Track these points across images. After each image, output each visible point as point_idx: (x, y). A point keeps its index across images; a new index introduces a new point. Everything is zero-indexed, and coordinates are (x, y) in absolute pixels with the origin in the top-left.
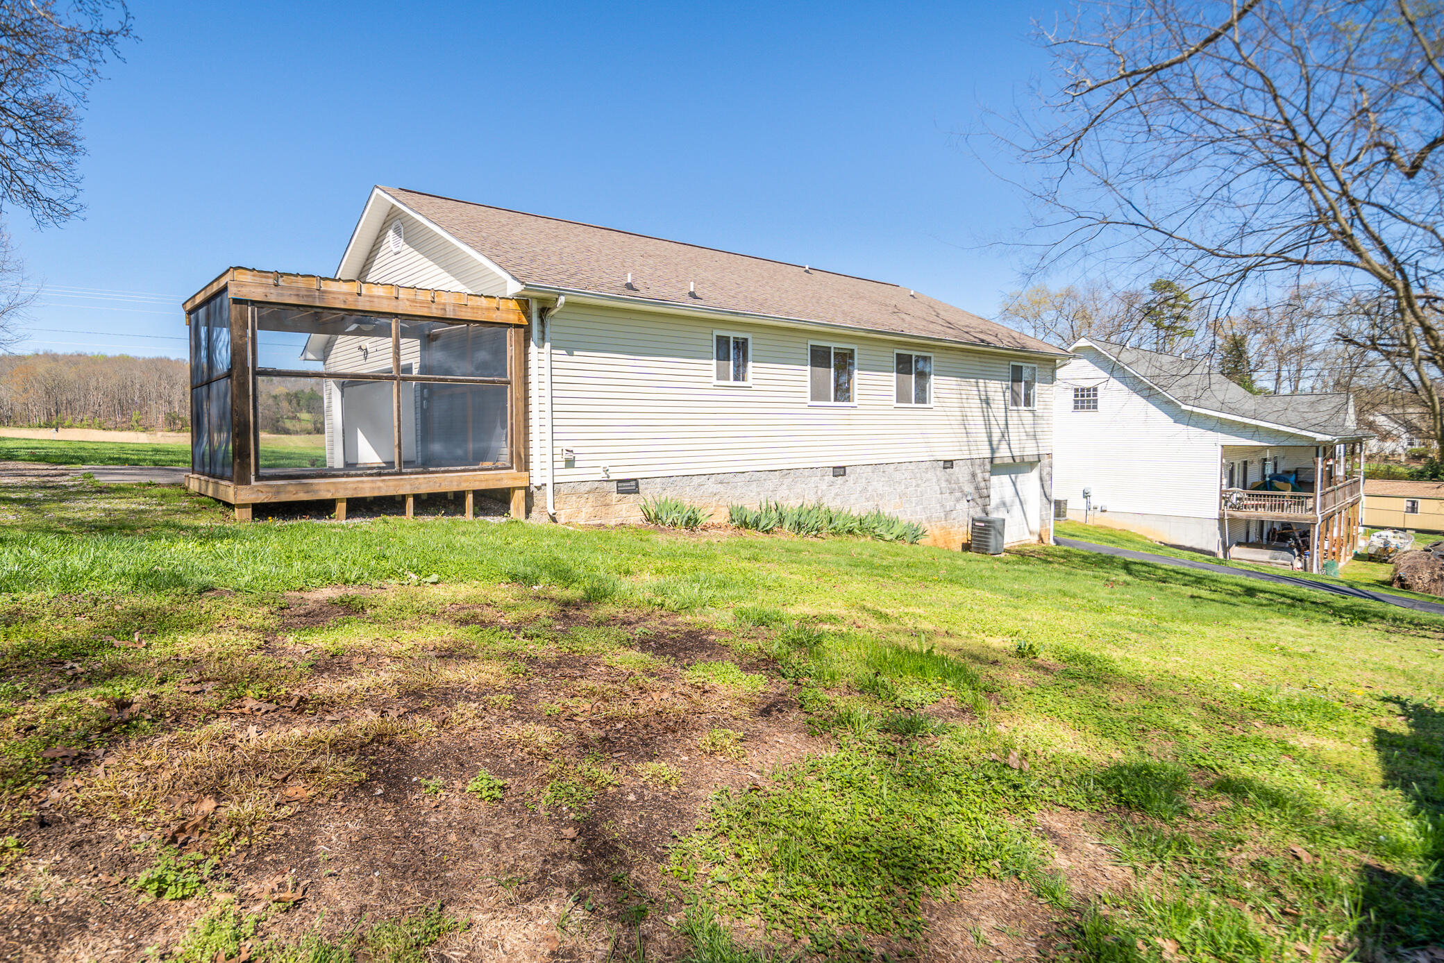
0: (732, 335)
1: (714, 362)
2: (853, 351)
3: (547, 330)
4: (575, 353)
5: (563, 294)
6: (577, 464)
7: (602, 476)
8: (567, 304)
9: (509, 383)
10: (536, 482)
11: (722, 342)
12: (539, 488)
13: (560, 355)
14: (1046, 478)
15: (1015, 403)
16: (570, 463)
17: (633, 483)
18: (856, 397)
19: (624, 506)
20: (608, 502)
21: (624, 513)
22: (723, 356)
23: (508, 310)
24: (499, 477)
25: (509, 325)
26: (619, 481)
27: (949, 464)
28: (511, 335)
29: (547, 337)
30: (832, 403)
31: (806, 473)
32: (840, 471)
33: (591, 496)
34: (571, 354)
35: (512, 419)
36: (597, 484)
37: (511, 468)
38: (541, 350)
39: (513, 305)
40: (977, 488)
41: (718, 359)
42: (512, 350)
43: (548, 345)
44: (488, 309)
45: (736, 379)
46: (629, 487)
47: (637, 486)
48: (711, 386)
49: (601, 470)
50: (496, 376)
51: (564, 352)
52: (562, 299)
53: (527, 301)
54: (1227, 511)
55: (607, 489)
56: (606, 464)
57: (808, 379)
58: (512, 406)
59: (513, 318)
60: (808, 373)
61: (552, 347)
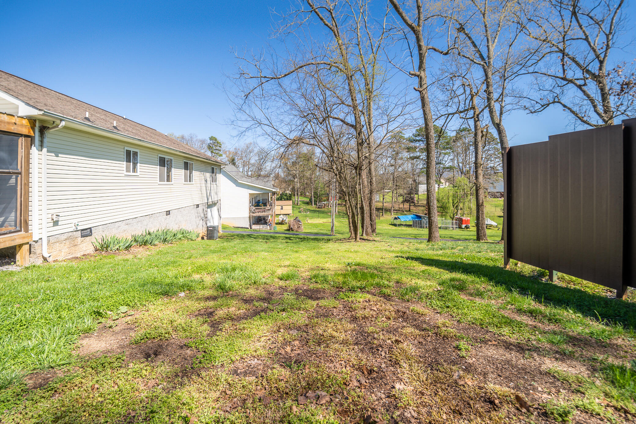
0: (132, 150)
1: (125, 163)
2: (171, 160)
3: (46, 140)
4: (60, 155)
5: (64, 120)
6: (60, 223)
7: (74, 228)
8: (65, 127)
9: (20, 173)
10: (35, 238)
11: (128, 153)
12: (36, 242)
13: (52, 156)
14: (219, 209)
15: (213, 182)
16: (56, 223)
17: (89, 230)
18: (173, 180)
19: (84, 244)
20: (76, 243)
21: (84, 249)
22: (128, 160)
23: (22, 125)
24: (13, 238)
25: (21, 135)
26: (82, 230)
27: (198, 206)
28: (21, 141)
29: (45, 144)
30: (166, 183)
31: (158, 215)
32: (168, 213)
33: (67, 241)
34: (58, 156)
35: (21, 197)
36: (70, 234)
37: (20, 231)
38: (40, 153)
39: (25, 122)
40: (204, 215)
41: (127, 162)
42: (21, 152)
43: (45, 150)
44: (9, 123)
45: (134, 171)
46: (87, 233)
47: (91, 231)
48: (123, 175)
49: (73, 225)
50: (11, 169)
51: (53, 155)
52: (63, 123)
53: (35, 121)
54: (251, 214)
55: (76, 236)
56: (75, 221)
57: (158, 172)
58: (21, 189)
59: (25, 131)
60: (158, 169)
61: (48, 151)
